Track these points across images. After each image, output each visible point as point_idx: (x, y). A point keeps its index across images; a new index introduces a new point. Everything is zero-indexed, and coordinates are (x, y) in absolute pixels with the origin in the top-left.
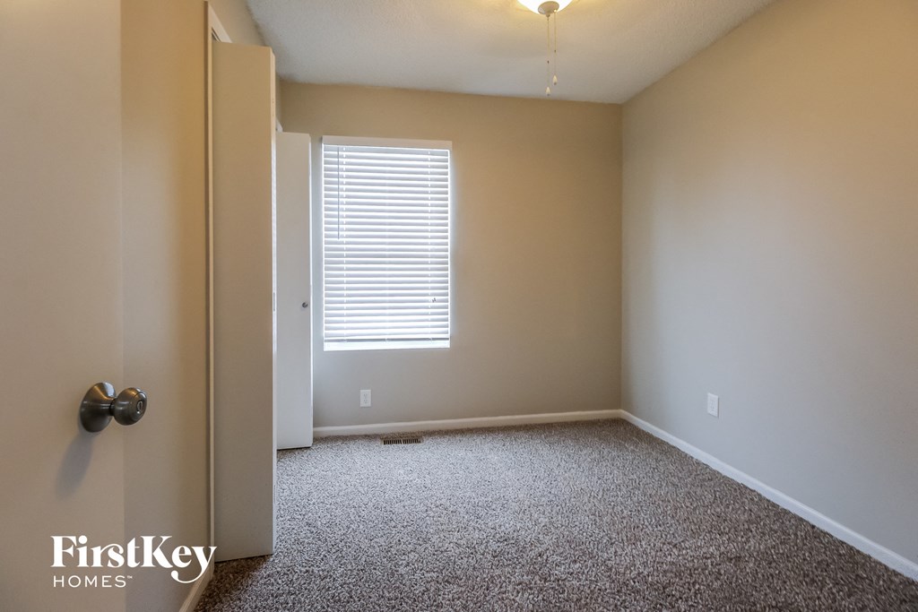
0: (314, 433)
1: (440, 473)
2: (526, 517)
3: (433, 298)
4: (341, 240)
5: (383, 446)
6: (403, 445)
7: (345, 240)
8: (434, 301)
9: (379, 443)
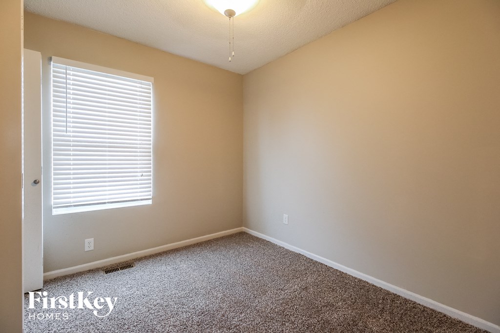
0: (44, 277)
1: (152, 284)
2: (210, 296)
3: (141, 174)
4: (68, 134)
5: (105, 275)
6: (120, 271)
7: (72, 134)
8: (142, 176)
9: (102, 273)
